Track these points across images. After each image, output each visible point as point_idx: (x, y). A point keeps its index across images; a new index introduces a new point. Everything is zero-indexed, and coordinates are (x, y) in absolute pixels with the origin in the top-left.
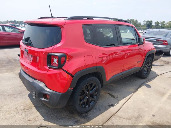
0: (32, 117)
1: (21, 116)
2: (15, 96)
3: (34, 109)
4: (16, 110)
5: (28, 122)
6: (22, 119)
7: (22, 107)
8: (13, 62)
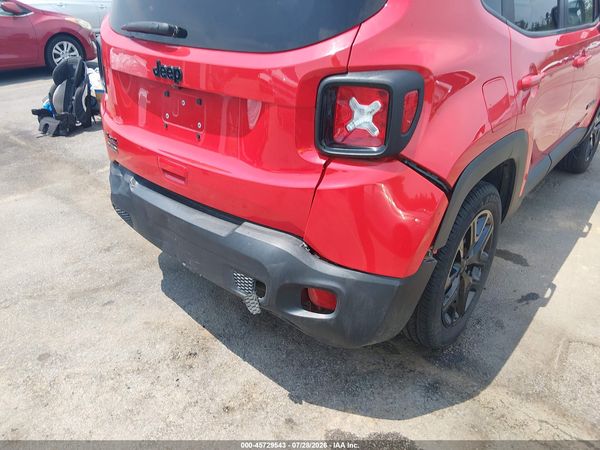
0: (232, 389)
1: (179, 395)
2: (105, 296)
3: (222, 353)
4: (142, 366)
5: (227, 417)
6: (190, 404)
7: (163, 348)
8: (20, 146)
